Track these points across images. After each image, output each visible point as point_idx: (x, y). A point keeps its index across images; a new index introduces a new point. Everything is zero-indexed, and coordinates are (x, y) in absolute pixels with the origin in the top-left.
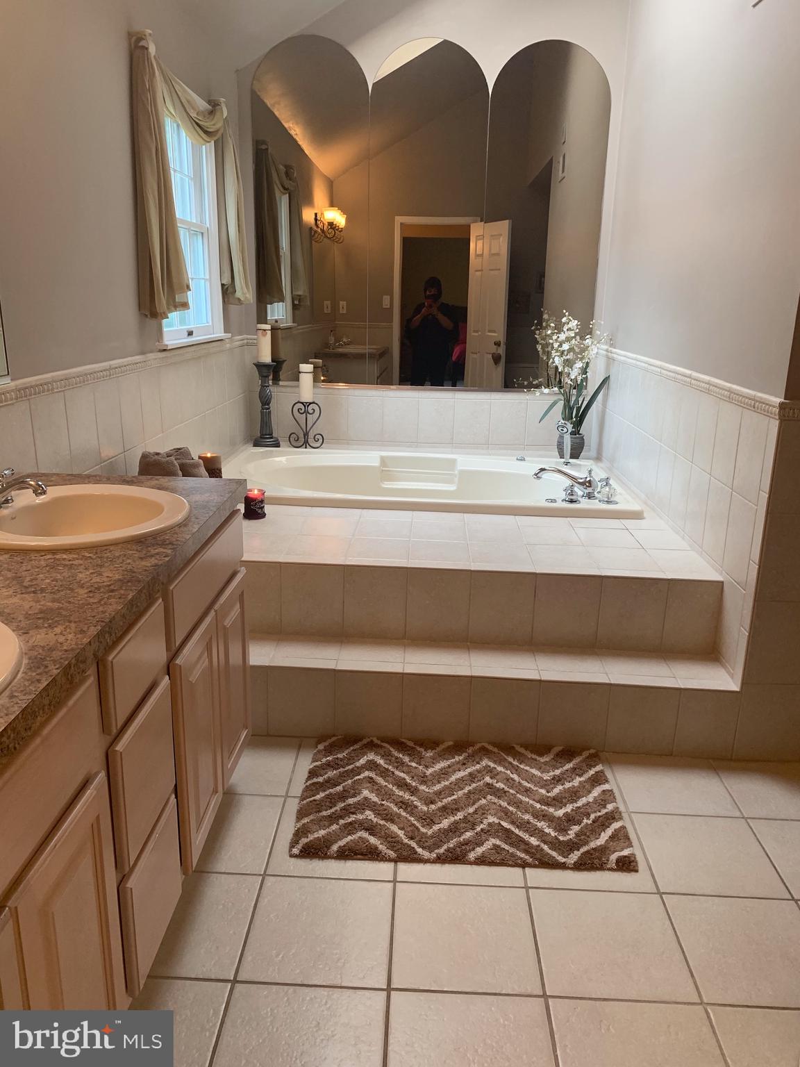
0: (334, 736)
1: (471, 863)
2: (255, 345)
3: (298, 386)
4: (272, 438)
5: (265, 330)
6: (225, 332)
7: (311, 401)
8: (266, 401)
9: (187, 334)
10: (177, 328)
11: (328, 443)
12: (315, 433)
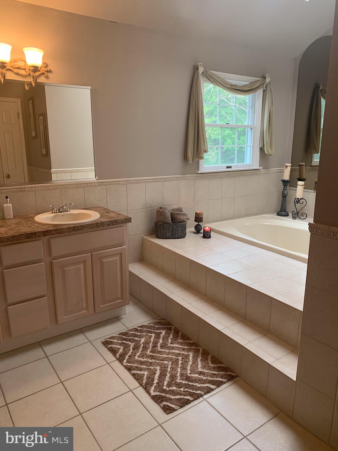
0: (165, 320)
1: (131, 373)
2: (282, 172)
3: (296, 190)
4: (285, 212)
5: (287, 166)
6: (260, 166)
7: (302, 198)
8: (284, 196)
9: (226, 167)
10: (219, 165)
11: (308, 217)
12: (302, 213)
